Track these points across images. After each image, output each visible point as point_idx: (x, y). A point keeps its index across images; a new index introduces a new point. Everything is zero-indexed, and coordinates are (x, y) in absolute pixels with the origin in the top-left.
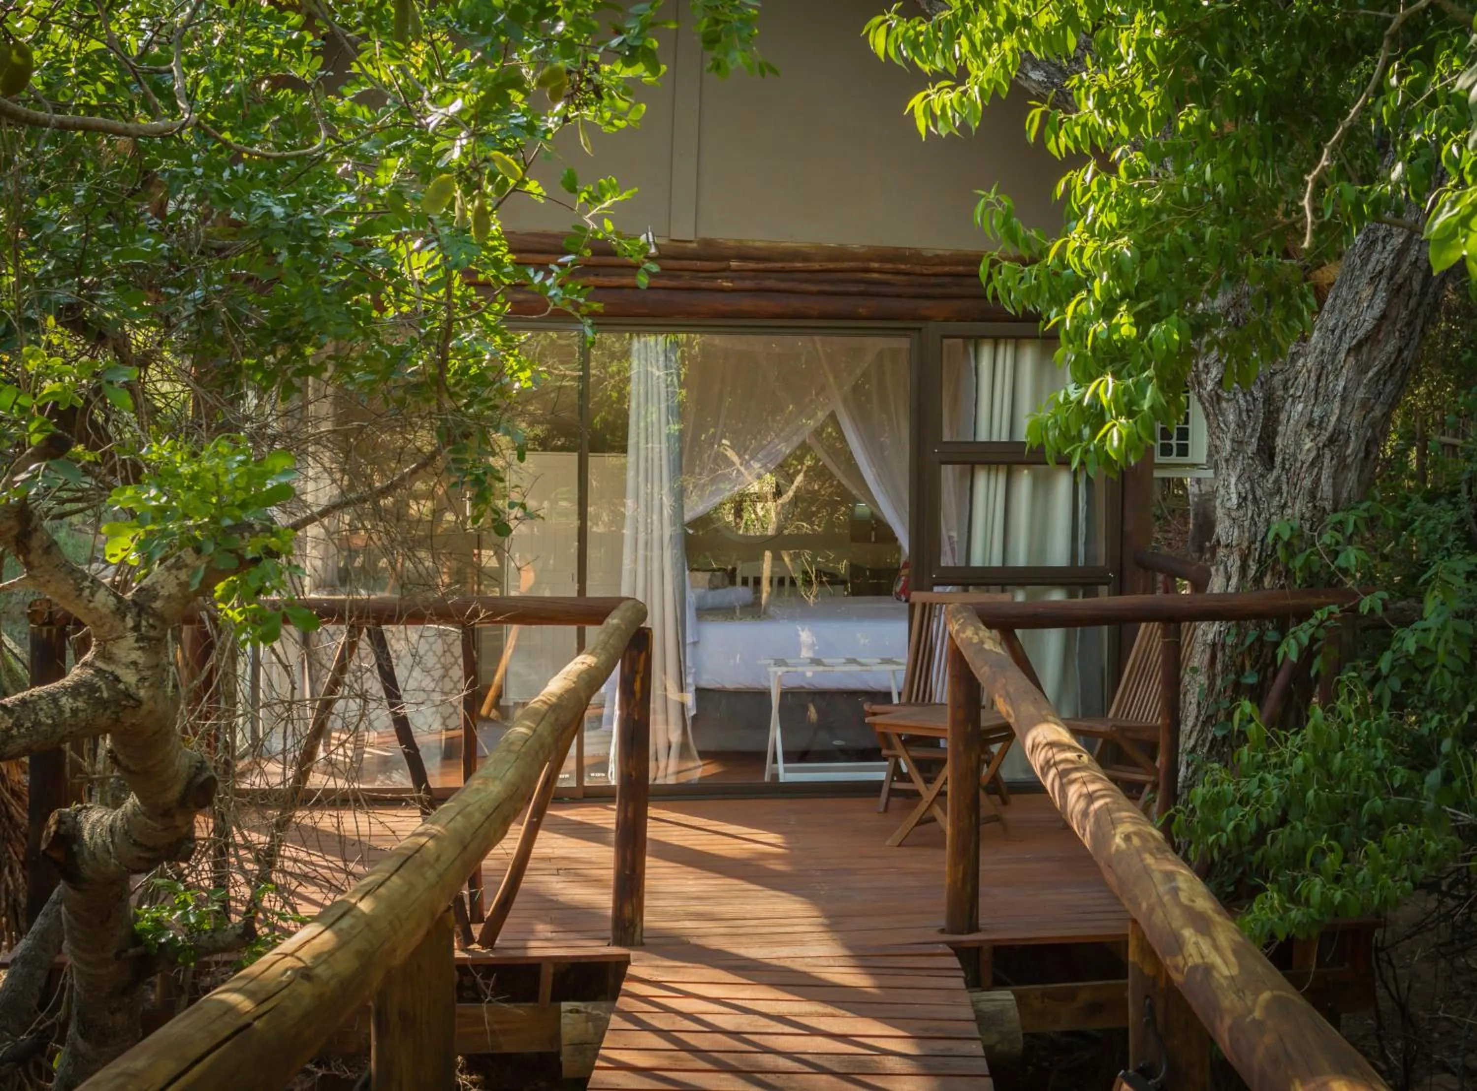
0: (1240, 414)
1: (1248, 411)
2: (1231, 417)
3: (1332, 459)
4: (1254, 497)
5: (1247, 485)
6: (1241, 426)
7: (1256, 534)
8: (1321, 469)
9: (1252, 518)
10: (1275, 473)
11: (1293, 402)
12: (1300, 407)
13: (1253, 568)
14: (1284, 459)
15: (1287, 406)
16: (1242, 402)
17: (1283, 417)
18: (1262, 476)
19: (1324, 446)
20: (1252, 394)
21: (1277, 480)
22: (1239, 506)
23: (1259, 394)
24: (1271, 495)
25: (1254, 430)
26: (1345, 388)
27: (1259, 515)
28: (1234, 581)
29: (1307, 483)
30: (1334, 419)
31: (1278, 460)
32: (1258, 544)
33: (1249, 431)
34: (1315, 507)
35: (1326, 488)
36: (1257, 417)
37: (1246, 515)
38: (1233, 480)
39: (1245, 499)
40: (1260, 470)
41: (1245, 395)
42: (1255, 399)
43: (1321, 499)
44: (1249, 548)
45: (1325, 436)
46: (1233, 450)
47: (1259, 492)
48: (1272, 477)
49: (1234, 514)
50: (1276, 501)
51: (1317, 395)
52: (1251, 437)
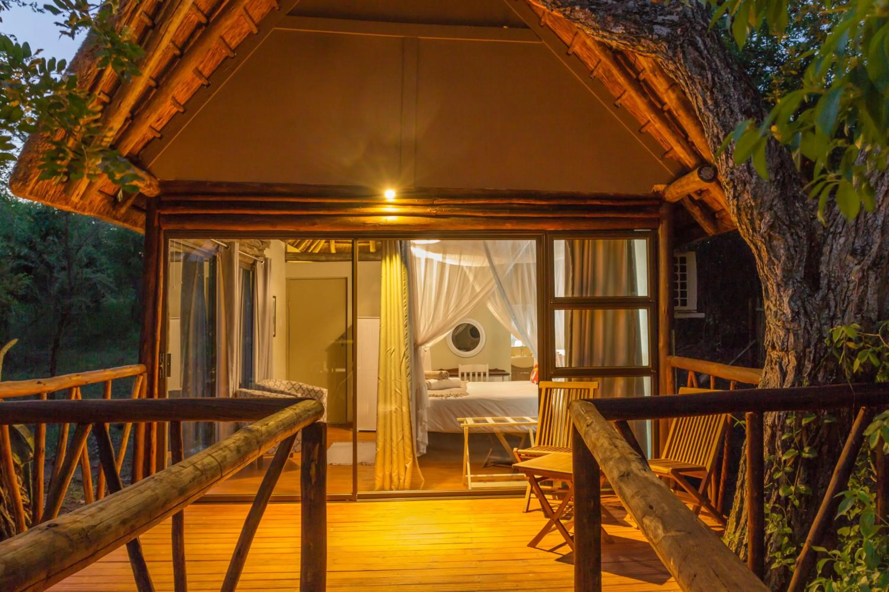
0: (789, 249)
1: (795, 247)
2: (782, 251)
3: (876, 278)
4: (806, 312)
5: (799, 303)
6: (790, 258)
7: (809, 340)
8: (867, 287)
9: (805, 328)
10: (821, 293)
11: (834, 238)
12: (842, 240)
13: (809, 366)
14: (829, 281)
15: (829, 241)
16: (789, 240)
17: (826, 249)
18: (809, 295)
19: (869, 268)
20: (797, 234)
21: (824, 298)
22: (793, 320)
23: (803, 234)
24: (821, 310)
25: (800, 261)
26: (883, 222)
27: (811, 325)
28: (790, 377)
29: (855, 298)
30: (875, 248)
31: (824, 282)
32: (812, 348)
33: (796, 262)
34: (863, 317)
35: (871, 302)
36: (802, 251)
37: (800, 325)
38: (786, 300)
39: (798, 313)
40: (808, 291)
41: (792, 235)
42: (800, 238)
43: (867, 311)
44: (804, 351)
45: (868, 261)
46: (784, 276)
47: (809, 308)
48: (819, 296)
49: (788, 326)
50: (825, 314)
51: (857, 231)
52: (798, 266)
